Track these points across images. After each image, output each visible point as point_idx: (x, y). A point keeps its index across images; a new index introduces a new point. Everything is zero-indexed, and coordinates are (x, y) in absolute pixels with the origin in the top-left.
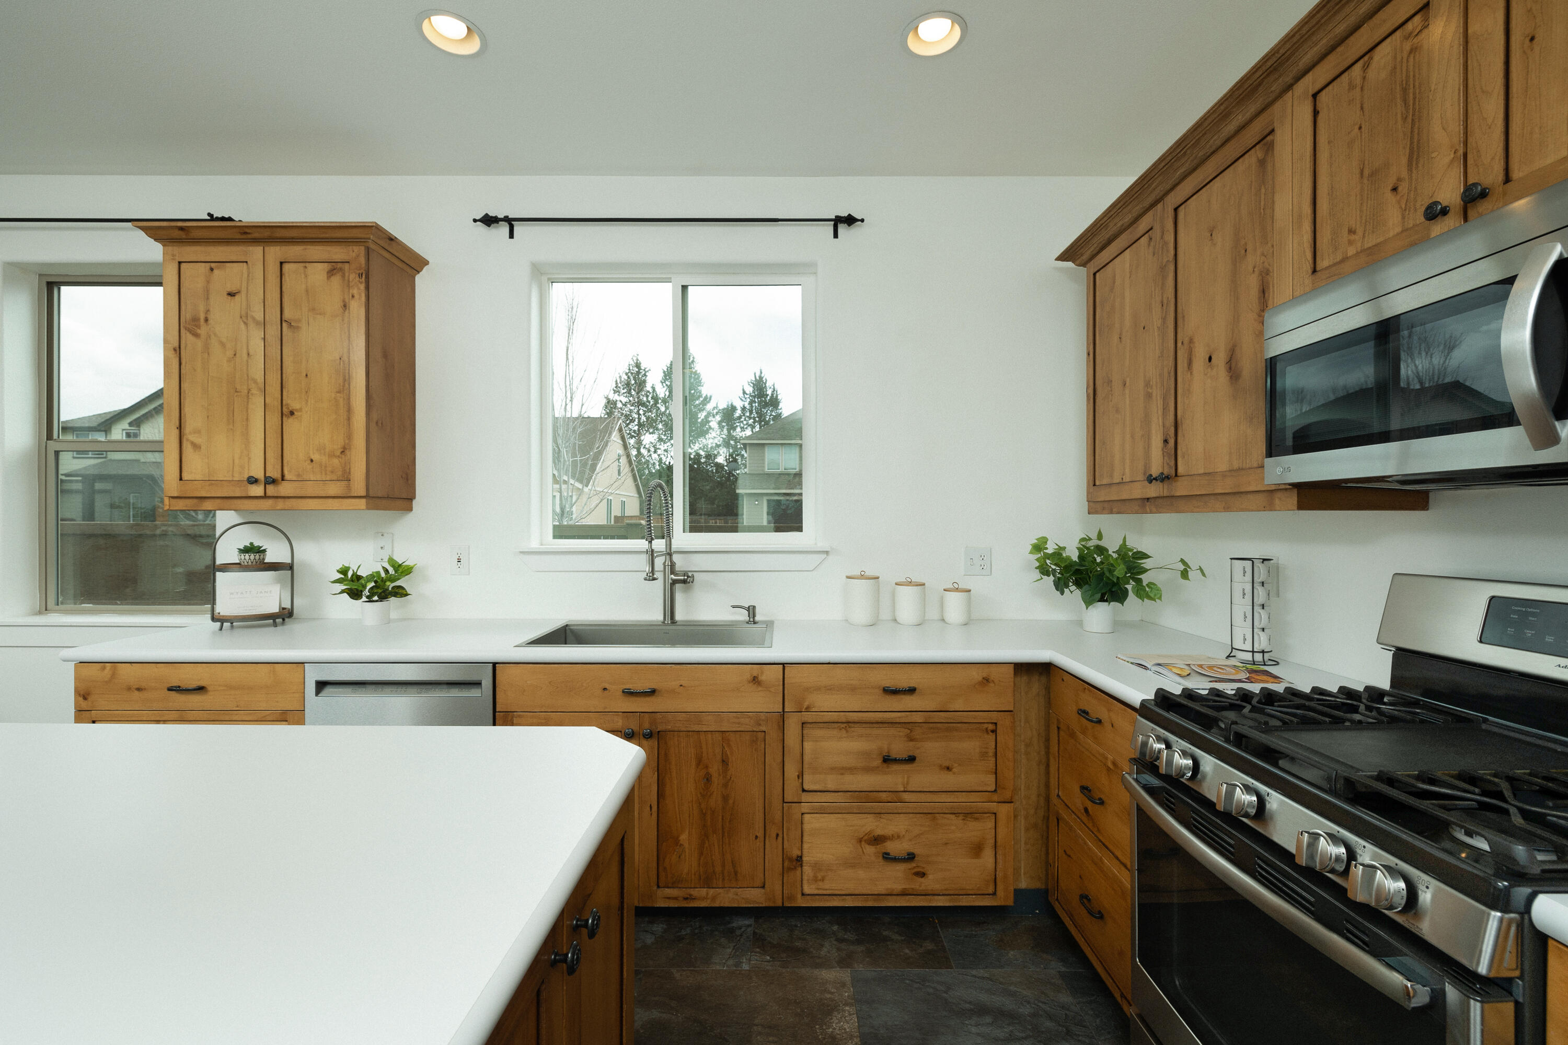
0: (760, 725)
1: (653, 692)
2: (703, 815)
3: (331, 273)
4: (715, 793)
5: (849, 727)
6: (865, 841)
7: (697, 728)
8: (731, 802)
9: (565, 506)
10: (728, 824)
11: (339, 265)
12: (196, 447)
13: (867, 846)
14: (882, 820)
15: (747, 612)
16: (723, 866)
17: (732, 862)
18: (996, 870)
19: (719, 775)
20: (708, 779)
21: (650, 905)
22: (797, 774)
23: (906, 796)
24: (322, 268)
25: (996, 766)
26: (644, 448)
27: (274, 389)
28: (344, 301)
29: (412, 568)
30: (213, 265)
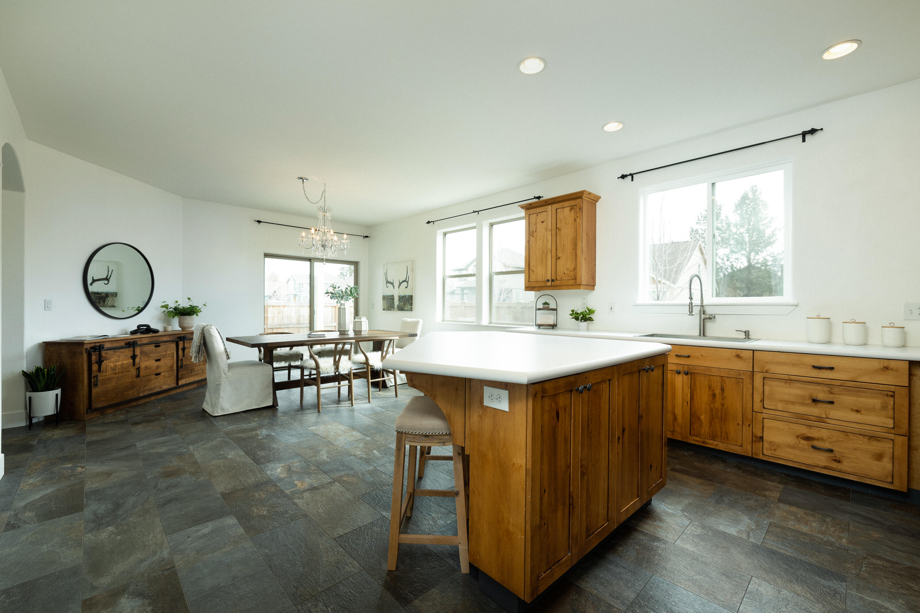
0: (740, 376)
1: (689, 356)
2: (712, 410)
3: (571, 210)
4: (717, 402)
5: (791, 383)
6: (801, 437)
7: (709, 373)
8: (725, 407)
9: (659, 294)
10: (724, 416)
11: (574, 207)
12: (533, 271)
13: (802, 440)
14: (811, 429)
15: (744, 334)
16: (721, 433)
17: (726, 432)
18: (893, 471)
19: (720, 394)
20: (714, 395)
21: (687, 441)
22: (760, 400)
23: (828, 420)
24: (568, 209)
25: (894, 415)
26: (719, 258)
27: (554, 251)
28: (575, 219)
29: (594, 311)
30: (538, 214)
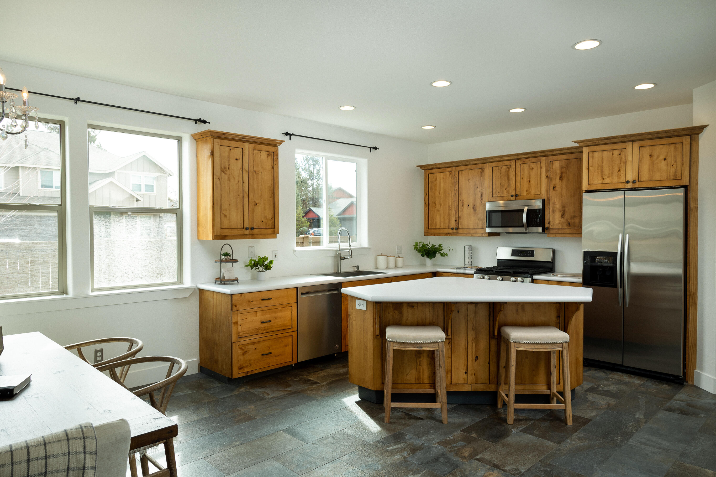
3: (268, 155)
11: (271, 153)
12: (225, 216)
15: (356, 268)
24: (265, 153)
28: (272, 166)
30: (231, 148)
